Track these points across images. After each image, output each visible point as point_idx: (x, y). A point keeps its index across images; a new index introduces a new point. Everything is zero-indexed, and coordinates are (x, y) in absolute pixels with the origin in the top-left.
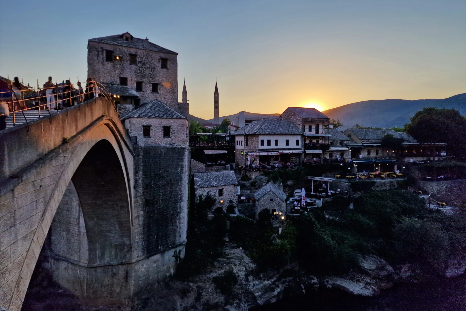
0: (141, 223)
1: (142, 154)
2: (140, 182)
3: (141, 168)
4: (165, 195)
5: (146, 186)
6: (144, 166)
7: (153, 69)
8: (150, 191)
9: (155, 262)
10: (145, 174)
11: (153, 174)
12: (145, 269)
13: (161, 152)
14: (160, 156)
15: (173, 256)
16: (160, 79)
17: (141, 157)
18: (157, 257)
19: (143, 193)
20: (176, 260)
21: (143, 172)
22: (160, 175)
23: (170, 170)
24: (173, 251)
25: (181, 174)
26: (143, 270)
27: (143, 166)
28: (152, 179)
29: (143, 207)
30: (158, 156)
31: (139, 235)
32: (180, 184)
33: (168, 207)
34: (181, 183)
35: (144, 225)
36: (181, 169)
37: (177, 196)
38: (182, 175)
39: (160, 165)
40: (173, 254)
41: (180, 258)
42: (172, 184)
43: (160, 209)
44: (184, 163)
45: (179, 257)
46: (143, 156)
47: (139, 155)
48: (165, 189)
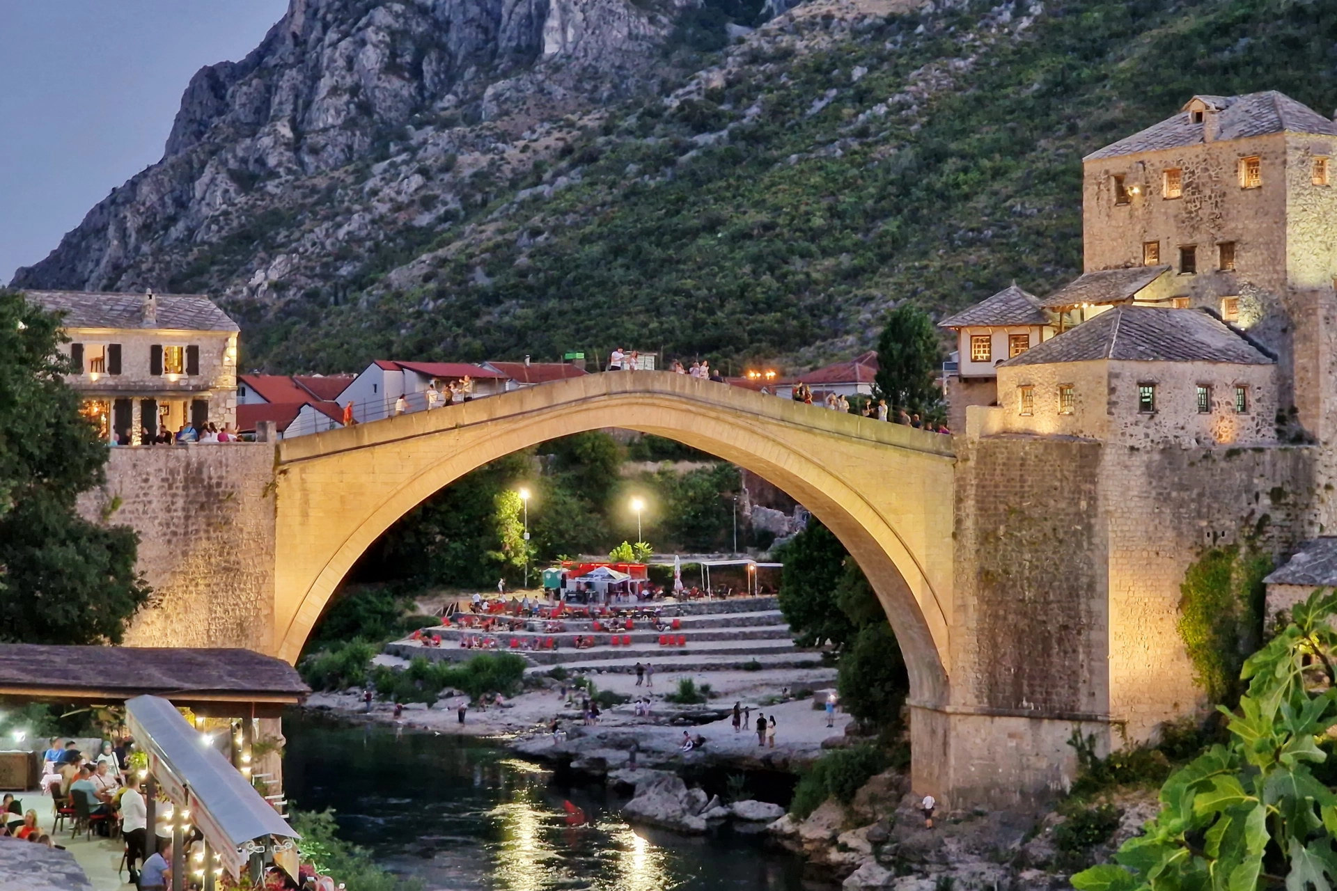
0: (973, 624)
1: (973, 458)
2: (969, 523)
3: (972, 491)
4: (1037, 567)
5: (986, 537)
6: (981, 486)
7: (1219, 200)
8: (996, 550)
9: (1011, 736)
10: (982, 508)
11: (1002, 507)
12: (984, 740)
13: (1026, 453)
14: (1022, 465)
15: (1069, 743)
16: (1240, 226)
17: (971, 463)
18: (1019, 724)
19: (978, 551)
20: (1082, 759)
21: (977, 502)
22: (1022, 512)
23: (1052, 502)
24: (1070, 729)
25: (1089, 517)
26: (978, 741)
27: (977, 486)
28: (1001, 522)
29: (979, 589)
30: (1018, 463)
31: (966, 652)
32: (1085, 545)
33: (1047, 603)
34: (1090, 543)
35: (981, 631)
36: (1089, 505)
37: (1077, 579)
38: (1093, 521)
39: (1022, 487)
40: (1069, 737)
41: (1094, 759)
42: (1061, 541)
43: (1022, 601)
44: (1100, 487)
45: (1091, 753)
46: (978, 462)
47: (966, 460)
48: (1037, 551)
